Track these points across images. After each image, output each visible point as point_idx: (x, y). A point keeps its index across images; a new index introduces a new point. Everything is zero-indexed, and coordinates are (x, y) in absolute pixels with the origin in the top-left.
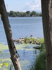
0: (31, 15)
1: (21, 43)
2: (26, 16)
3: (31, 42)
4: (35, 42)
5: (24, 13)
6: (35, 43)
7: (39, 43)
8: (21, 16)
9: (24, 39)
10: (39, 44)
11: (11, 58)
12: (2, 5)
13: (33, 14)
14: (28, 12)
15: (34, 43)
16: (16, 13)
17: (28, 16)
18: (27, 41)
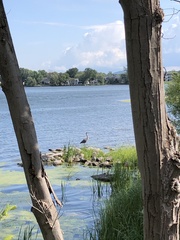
0: (82, 82)
1: (55, 165)
2: (65, 84)
3: (83, 162)
4: (97, 160)
5: (61, 74)
6: (96, 163)
7: (107, 163)
8: (53, 84)
9: (61, 154)
10: (108, 166)
11: (32, 210)
12: (4, 45)
13: (88, 77)
14: (72, 73)
15: (94, 165)
16: (35, 75)
17: (72, 84)
18: (71, 159)
